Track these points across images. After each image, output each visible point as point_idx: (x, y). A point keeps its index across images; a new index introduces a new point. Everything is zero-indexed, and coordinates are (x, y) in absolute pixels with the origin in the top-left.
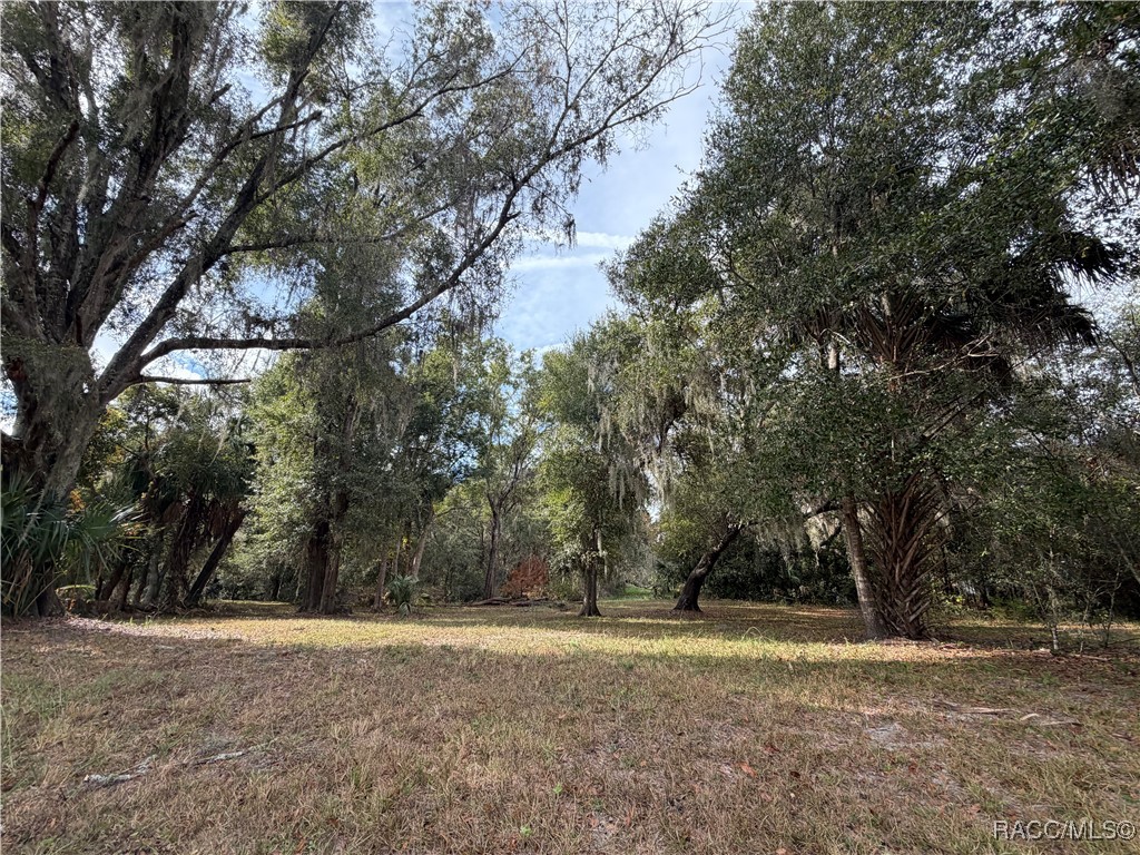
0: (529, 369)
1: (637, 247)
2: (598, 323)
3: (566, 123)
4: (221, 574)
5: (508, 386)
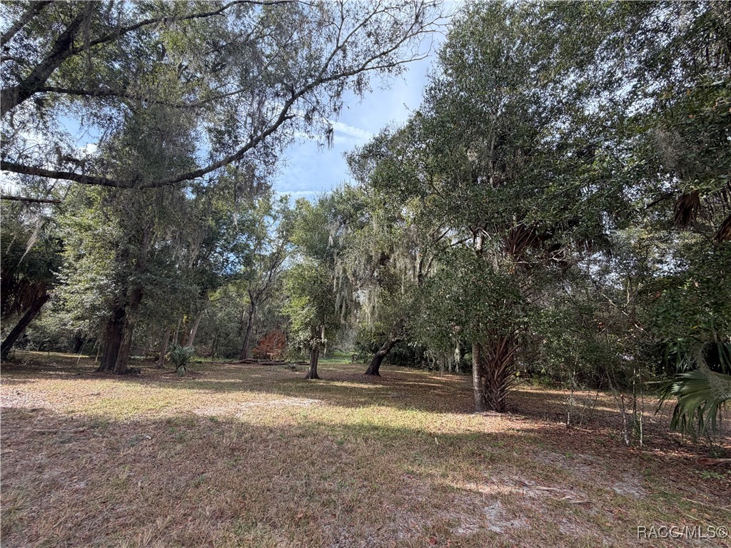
0: (286, 208)
1: (370, 146)
3: (336, 58)
4: (29, 332)
5: (269, 217)
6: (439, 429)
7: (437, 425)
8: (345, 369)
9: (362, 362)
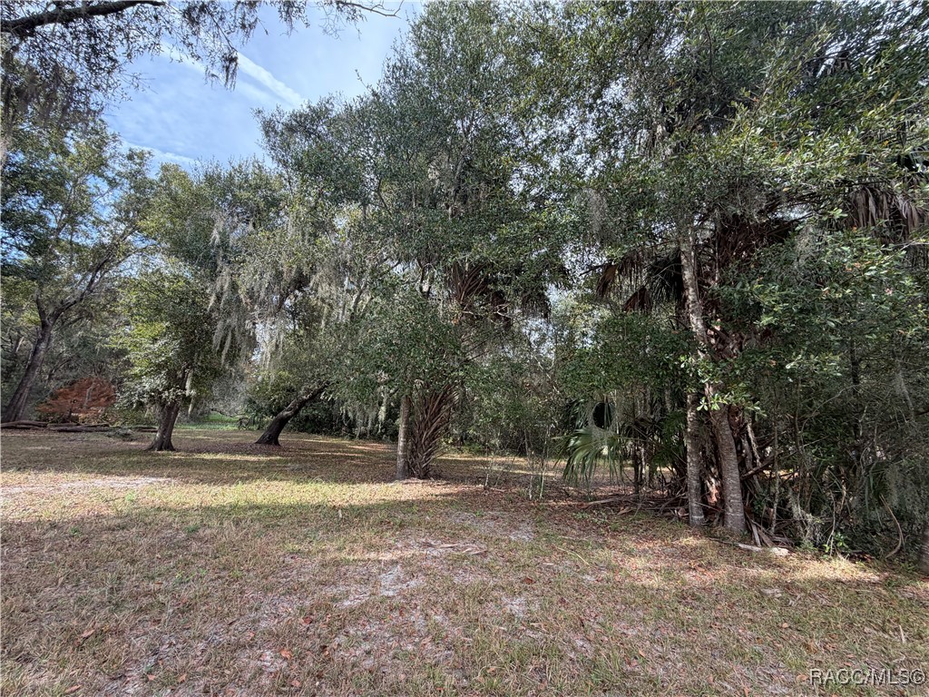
0: (139, 172)
1: (301, 116)
2: (240, 166)
5: (99, 180)
6: (348, 501)
7: (347, 497)
8: (224, 437)
9: (255, 427)
